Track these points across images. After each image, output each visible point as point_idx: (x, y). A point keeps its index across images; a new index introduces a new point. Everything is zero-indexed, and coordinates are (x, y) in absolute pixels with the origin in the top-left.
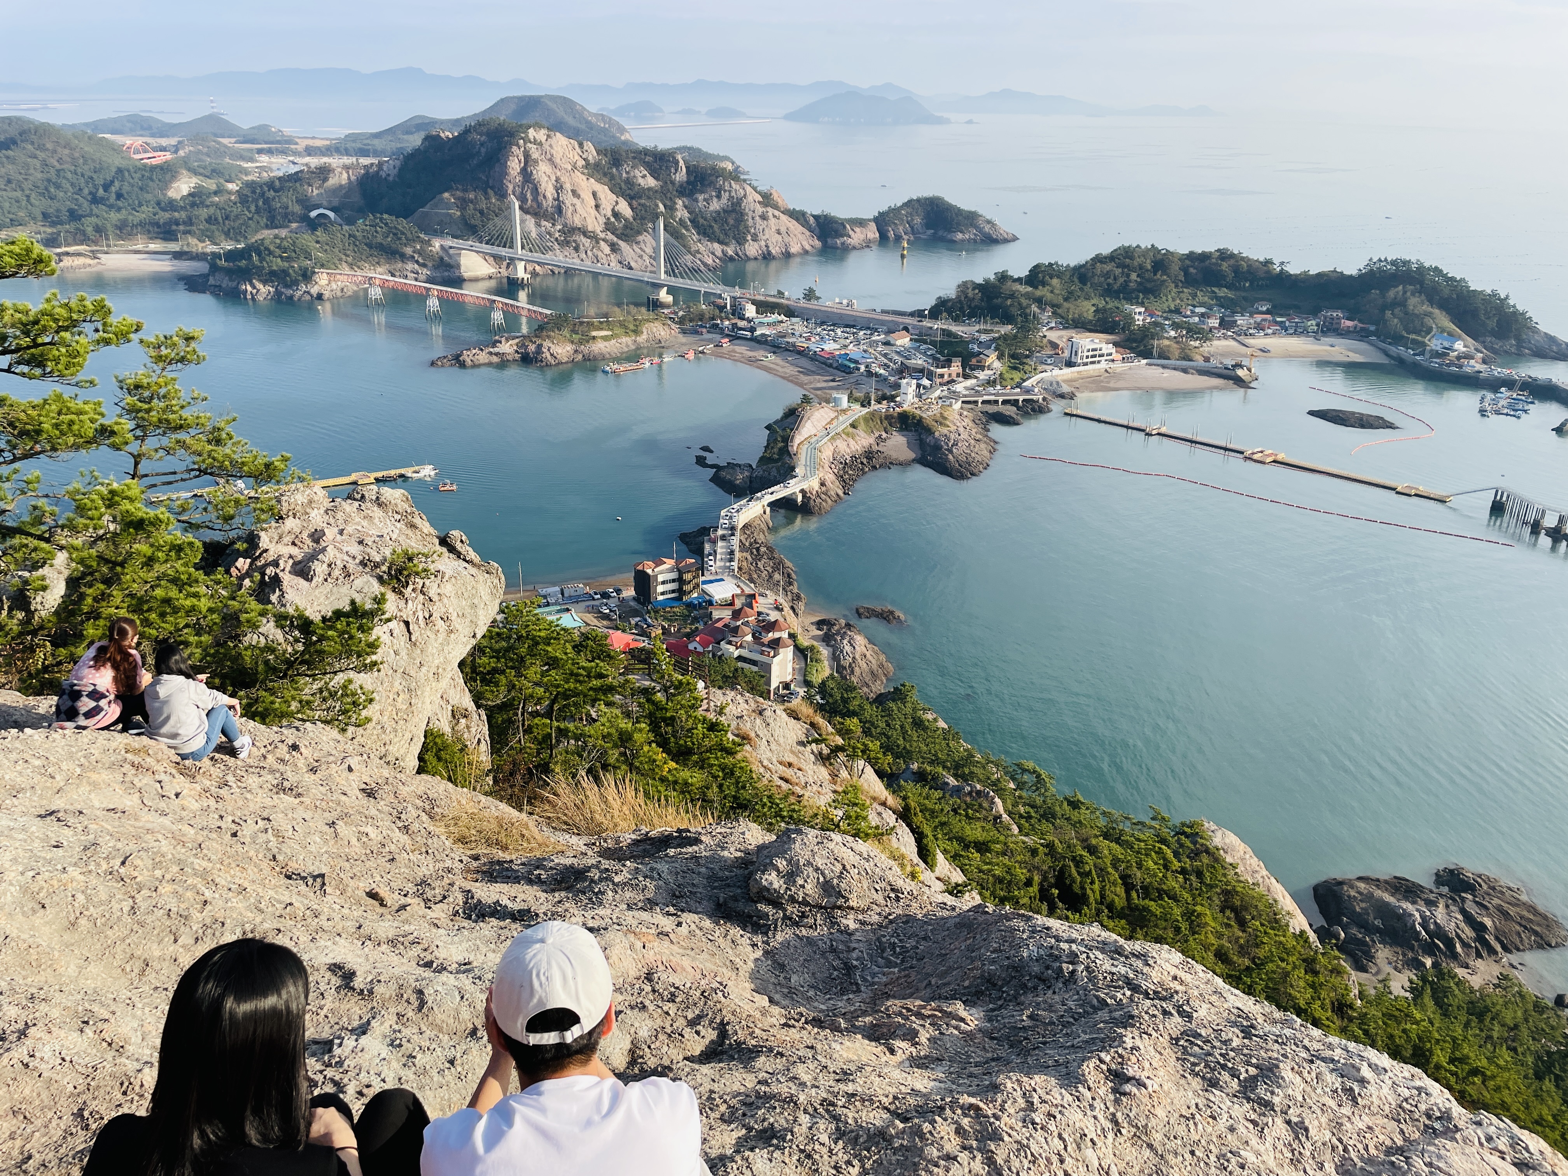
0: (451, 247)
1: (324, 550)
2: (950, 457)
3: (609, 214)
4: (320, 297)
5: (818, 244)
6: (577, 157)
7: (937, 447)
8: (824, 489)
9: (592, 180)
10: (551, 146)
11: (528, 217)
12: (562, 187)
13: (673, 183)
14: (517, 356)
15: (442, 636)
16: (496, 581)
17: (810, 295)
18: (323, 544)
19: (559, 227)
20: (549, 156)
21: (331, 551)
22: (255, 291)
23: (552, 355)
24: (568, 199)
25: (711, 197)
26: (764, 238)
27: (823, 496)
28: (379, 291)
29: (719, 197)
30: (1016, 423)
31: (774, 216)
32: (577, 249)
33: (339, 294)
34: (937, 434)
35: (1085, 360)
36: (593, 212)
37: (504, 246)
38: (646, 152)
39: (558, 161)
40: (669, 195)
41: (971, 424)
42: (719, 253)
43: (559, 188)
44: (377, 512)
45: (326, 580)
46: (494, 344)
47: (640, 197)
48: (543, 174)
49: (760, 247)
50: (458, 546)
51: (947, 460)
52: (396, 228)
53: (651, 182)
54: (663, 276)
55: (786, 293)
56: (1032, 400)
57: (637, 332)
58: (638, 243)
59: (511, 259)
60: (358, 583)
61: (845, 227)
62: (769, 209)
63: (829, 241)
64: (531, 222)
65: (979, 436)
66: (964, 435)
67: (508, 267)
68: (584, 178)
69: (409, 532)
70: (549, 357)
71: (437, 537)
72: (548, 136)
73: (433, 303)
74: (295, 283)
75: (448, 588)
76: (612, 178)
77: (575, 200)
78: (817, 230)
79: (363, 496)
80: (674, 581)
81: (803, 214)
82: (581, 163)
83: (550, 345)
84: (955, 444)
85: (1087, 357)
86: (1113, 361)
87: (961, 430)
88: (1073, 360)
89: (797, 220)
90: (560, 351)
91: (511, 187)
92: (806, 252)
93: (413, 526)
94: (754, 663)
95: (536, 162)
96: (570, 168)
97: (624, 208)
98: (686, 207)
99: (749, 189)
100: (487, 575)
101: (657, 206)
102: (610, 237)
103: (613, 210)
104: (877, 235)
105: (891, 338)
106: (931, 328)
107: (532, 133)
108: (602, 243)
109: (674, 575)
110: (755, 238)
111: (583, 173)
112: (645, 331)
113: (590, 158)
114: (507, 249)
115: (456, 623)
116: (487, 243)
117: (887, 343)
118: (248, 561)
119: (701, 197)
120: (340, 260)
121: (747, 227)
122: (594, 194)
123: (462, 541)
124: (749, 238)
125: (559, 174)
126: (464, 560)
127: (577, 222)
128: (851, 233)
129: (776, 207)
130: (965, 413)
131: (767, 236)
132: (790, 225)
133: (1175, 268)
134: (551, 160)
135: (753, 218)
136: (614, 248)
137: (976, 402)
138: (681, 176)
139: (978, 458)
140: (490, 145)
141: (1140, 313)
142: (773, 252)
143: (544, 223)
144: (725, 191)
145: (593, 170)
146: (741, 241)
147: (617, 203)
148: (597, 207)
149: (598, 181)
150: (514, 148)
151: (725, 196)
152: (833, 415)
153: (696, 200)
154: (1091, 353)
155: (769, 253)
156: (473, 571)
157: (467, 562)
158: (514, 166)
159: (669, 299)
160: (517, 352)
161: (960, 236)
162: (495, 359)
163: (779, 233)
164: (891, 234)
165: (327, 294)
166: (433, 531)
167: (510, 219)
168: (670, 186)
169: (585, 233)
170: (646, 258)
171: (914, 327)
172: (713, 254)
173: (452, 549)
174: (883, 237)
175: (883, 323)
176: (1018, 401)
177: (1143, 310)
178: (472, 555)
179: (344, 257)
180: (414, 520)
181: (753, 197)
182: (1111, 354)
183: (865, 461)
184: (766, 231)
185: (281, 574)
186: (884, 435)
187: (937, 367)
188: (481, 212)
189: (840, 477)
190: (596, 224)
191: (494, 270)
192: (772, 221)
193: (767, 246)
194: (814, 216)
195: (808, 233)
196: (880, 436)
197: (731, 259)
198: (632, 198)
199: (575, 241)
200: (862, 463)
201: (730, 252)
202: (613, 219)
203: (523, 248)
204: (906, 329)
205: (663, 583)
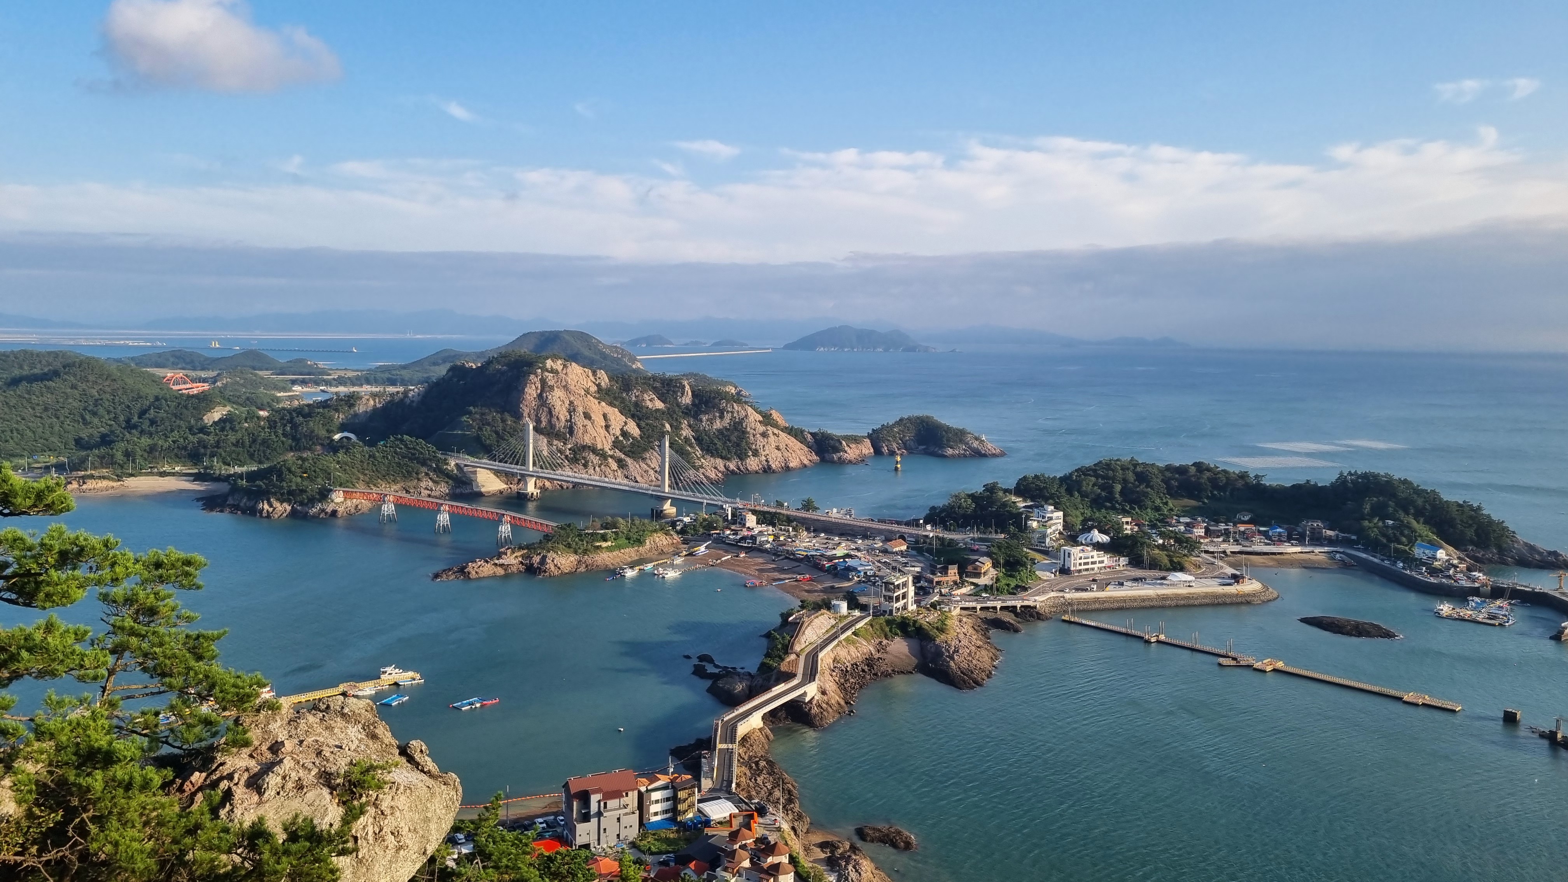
0: (466, 466)
1: (281, 761)
2: (952, 664)
3: (618, 433)
4: (334, 513)
5: (815, 458)
6: (590, 384)
7: (938, 653)
8: (825, 698)
9: (603, 404)
10: (566, 374)
11: (542, 437)
12: (574, 410)
13: (678, 405)
14: (522, 568)
15: (390, 853)
16: (453, 793)
17: (808, 506)
18: (281, 756)
19: (569, 446)
20: (564, 383)
21: (288, 763)
22: (272, 509)
23: (556, 566)
24: (579, 421)
25: (715, 417)
26: (763, 453)
27: (824, 706)
28: (392, 507)
29: (722, 417)
30: (1016, 631)
31: (774, 434)
32: (585, 466)
33: (353, 511)
34: (938, 641)
35: (1080, 568)
36: (603, 432)
37: (517, 464)
38: (654, 378)
39: (572, 387)
40: (675, 416)
41: (971, 631)
42: (722, 468)
43: (572, 410)
44: (339, 722)
45: (278, 793)
46: (499, 557)
47: (648, 418)
48: (557, 399)
49: (761, 462)
50: (417, 756)
51: (949, 666)
52: (414, 449)
53: (659, 405)
54: (667, 489)
55: (786, 504)
56: (1029, 607)
57: (640, 542)
58: (644, 459)
59: (523, 475)
60: (310, 795)
61: (841, 443)
62: (769, 428)
63: (826, 455)
64: (543, 441)
65: (979, 643)
66: (965, 642)
67: (518, 483)
68: (596, 402)
69: (370, 743)
70: (553, 568)
71: (399, 747)
72: (565, 366)
73: (444, 518)
74: (312, 501)
75: (402, 801)
76: (623, 401)
77: (587, 422)
78: (815, 447)
79: (328, 707)
80: (668, 799)
81: (802, 432)
82: (594, 389)
83: (555, 555)
84: (956, 651)
85: (1080, 564)
87: (961, 636)
88: (1067, 567)
89: (796, 437)
90: (564, 562)
91: (526, 411)
92: (805, 466)
93: (374, 737)
95: (552, 388)
96: (583, 393)
97: (633, 429)
98: (690, 426)
99: (750, 410)
100: (443, 787)
101: (664, 426)
102: (619, 454)
103: (622, 430)
104: (872, 450)
105: (889, 546)
106: (927, 536)
107: (549, 363)
108: (610, 460)
109: (668, 793)
110: (756, 453)
111: (594, 397)
112: (648, 542)
113: (603, 384)
114: (519, 467)
115: (409, 839)
116: (500, 461)
117: (885, 552)
118: (204, 775)
119: (704, 418)
120: (359, 479)
121: (748, 443)
122: (605, 416)
123: (421, 751)
124: (750, 453)
125: (572, 399)
126: (422, 771)
127: (587, 440)
128: (846, 449)
129: (776, 425)
130: (964, 619)
131: (767, 452)
132: (789, 442)
133: (1157, 481)
134: (566, 388)
135: (754, 436)
136: (621, 464)
137: (974, 609)
138: (687, 399)
139: (980, 665)
140: (510, 374)
141: (1127, 523)
142: (774, 466)
143: (555, 442)
144: (728, 412)
145: (603, 394)
146: (742, 457)
147: (626, 423)
148: (607, 427)
149: (611, 404)
150: (532, 377)
151: (728, 417)
152: (833, 622)
153: (701, 421)
154: (1083, 561)
155: (769, 467)
156: (430, 782)
157: (425, 773)
158: (531, 391)
159: (673, 510)
160: (522, 563)
161: (950, 451)
162: (500, 571)
163: (778, 448)
164: (885, 450)
165: (341, 510)
166: (395, 742)
167: (524, 440)
168: (677, 409)
169: (594, 450)
170: (652, 472)
171: (911, 535)
172: (715, 468)
173: (411, 759)
174: (878, 451)
175: (880, 532)
176: (1016, 607)
177: (1129, 520)
178: (430, 764)
179: (362, 477)
180: (377, 731)
181: (754, 417)
182: (1102, 562)
183: (866, 668)
184: (766, 447)
185: (234, 788)
186: (885, 642)
187: (934, 574)
188: (497, 433)
189: (841, 686)
190: (604, 443)
191: (505, 486)
192: (772, 438)
193: (767, 461)
194: (811, 434)
195: (806, 449)
196: (881, 643)
197: (733, 472)
198: (640, 419)
199: (584, 458)
200: (863, 671)
201: (732, 466)
202: (621, 438)
203: (534, 464)
204: (902, 537)
205: (657, 801)
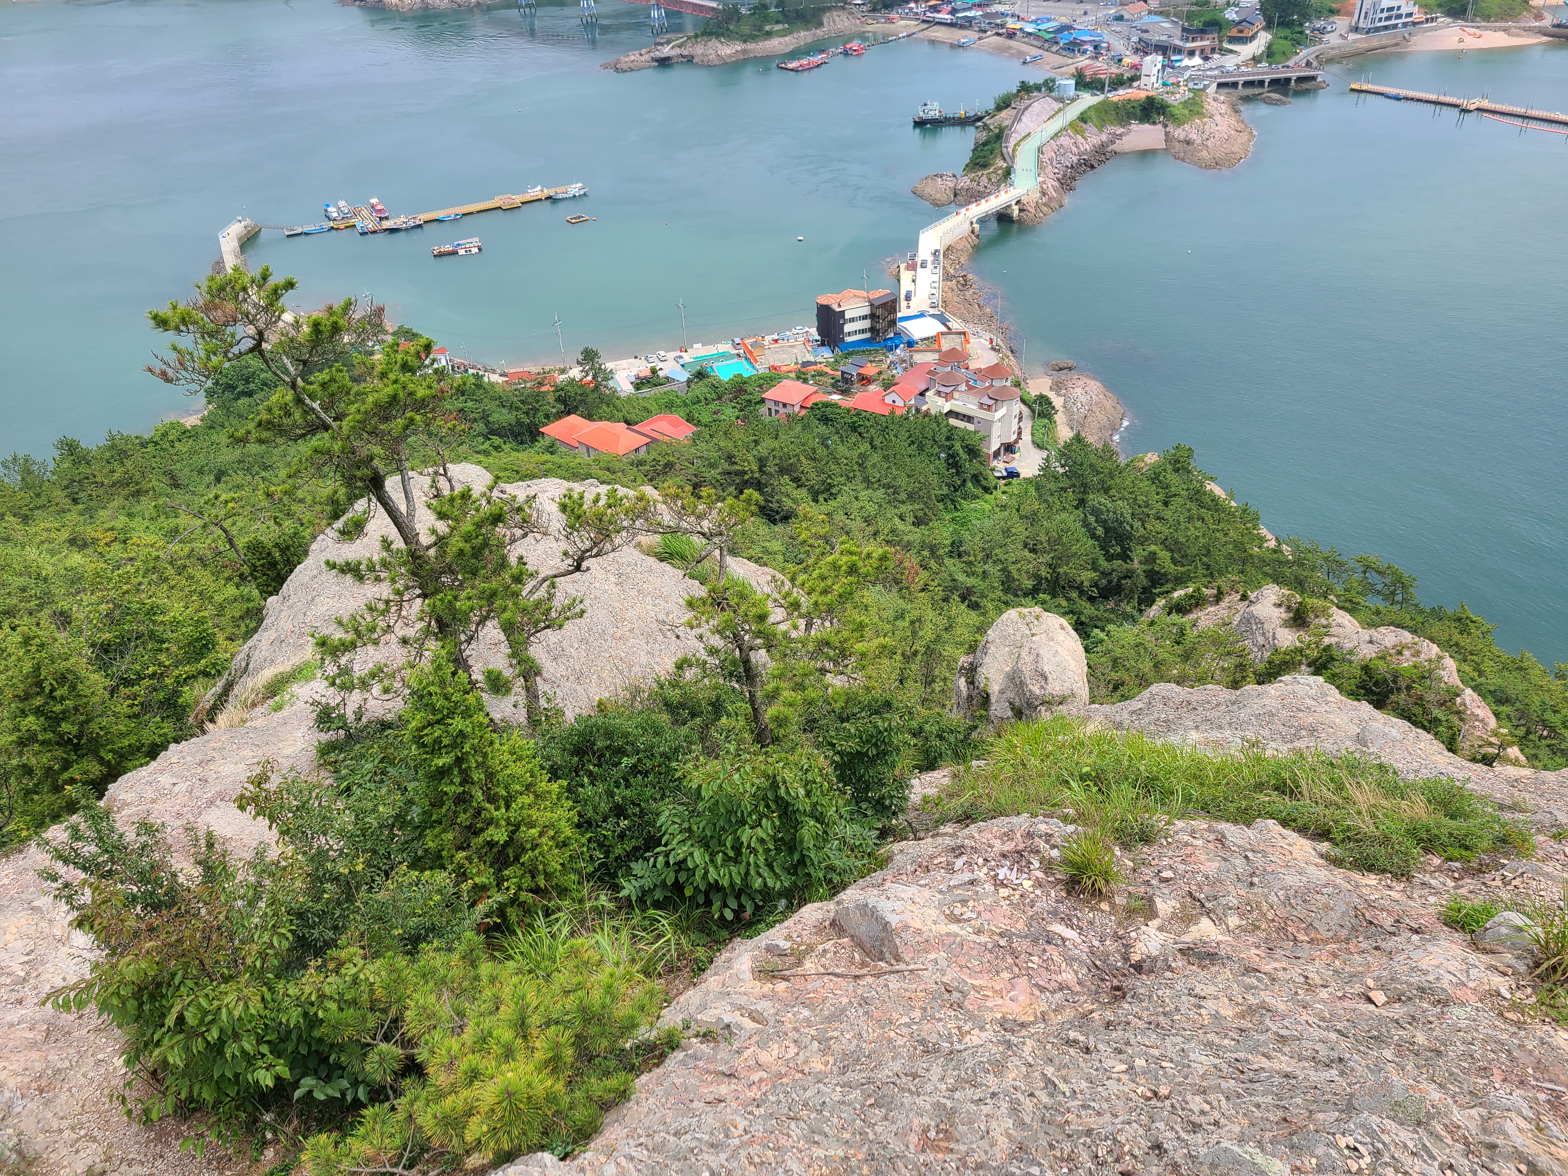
7: (1188, 142)
8: (1044, 199)
14: (681, 60)
27: (1045, 209)
35: (1378, 24)
41: (1230, 112)
46: (655, 47)
56: (1308, 79)
57: (816, 22)
65: (1241, 127)
80: (865, 317)
83: (718, 44)
85: (1380, 20)
86: (1414, 24)
88: (1361, 25)
94: (969, 419)
105: (1123, 12)
109: (866, 311)
112: (825, 21)
117: (1120, 19)
137: (1235, 85)
152: (1056, 106)
154: (1385, 14)
160: (680, 55)
176: (1289, 80)
182: (1410, 15)
186: (1120, 130)
187: (1187, 39)
196: (1115, 131)
205: (852, 320)
